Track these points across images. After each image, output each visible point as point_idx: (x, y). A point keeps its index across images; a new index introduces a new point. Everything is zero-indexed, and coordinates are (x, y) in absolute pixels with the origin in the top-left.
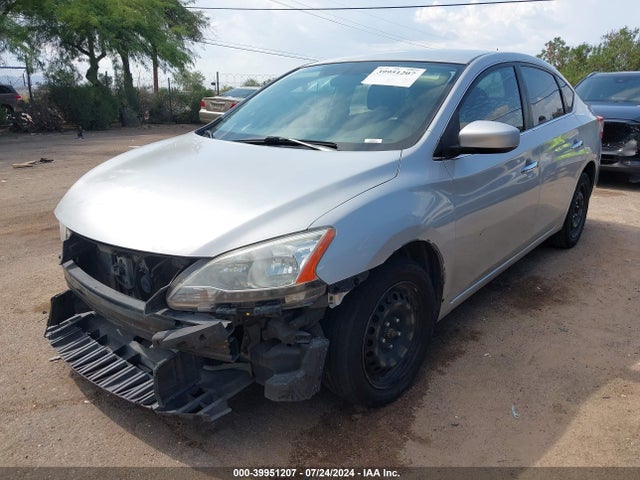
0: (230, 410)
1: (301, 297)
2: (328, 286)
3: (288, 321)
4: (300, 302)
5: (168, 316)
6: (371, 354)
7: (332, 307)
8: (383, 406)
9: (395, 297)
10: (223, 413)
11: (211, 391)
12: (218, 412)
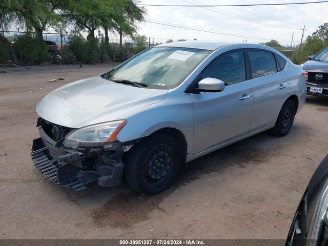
0: (85, 188)
1: (110, 146)
2: (122, 143)
3: (107, 156)
4: (110, 148)
5: (64, 150)
6: (148, 173)
7: (125, 151)
8: (153, 195)
9: (160, 150)
10: (82, 189)
11: (80, 180)
12: (80, 188)
